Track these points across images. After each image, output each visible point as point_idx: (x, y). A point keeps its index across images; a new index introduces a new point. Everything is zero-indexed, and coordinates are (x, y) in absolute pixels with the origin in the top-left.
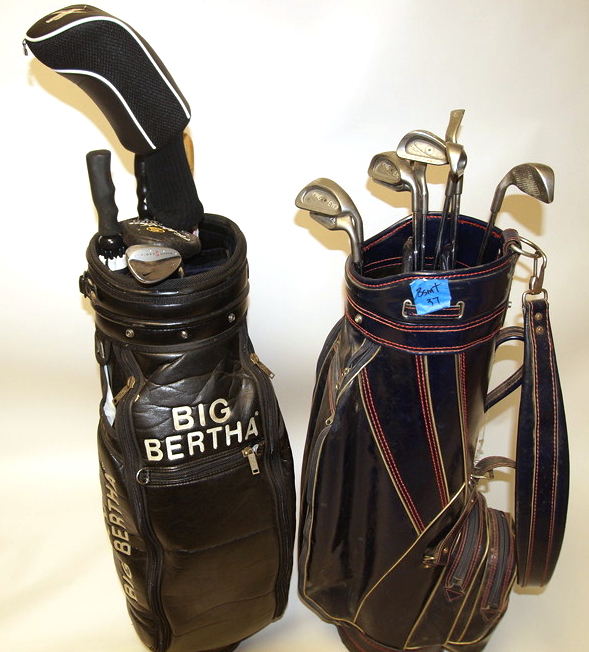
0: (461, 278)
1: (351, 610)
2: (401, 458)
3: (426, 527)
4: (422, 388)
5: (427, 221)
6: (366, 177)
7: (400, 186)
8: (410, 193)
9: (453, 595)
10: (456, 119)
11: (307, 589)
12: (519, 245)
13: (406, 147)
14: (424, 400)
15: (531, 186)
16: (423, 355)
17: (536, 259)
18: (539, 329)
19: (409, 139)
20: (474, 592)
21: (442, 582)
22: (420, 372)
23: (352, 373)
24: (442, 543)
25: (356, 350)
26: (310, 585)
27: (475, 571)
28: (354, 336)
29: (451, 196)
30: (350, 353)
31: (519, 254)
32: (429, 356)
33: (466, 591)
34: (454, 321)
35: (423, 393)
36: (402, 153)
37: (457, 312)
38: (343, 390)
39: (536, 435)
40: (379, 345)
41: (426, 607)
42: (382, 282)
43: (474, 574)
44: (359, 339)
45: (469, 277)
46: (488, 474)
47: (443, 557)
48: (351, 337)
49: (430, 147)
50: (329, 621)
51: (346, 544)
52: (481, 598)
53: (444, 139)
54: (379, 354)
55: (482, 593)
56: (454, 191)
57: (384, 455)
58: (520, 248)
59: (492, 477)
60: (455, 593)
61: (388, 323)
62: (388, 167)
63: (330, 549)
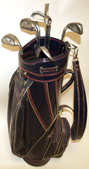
0: (57, 59)
1: (27, 153)
2: (40, 112)
3: (48, 128)
4: (46, 92)
5: (40, 39)
6: (19, 26)
7: (32, 29)
8: (35, 32)
9: (55, 144)
10: (47, 7)
11: (15, 151)
12: (70, 46)
13: (33, 17)
14: (47, 95)
15: (75, 29)
16: (46, 83)
17: (75, 50)
18: (77, 69)
19: (34, 14)
20: (60, 142)
21: (52, 141)
22: (46, 88)
23: (25, 90)
24: (52, 131)
25: (25, 83)
26: (16, 149)
27: (60, 136)
28: (24, 78)
29: (48, 32)
30: (23, 84)
31: (70, 49)
32: (48, 83)
33: (58, 142)
34: (55, 72)
35: (46, 93)
36: (32, 19)
37: (56, 69)
38: (23, 96)
39: (79, 99)
40: (32, 81)
41: (48, 148)
42: (33, 62)
43: (60, 137)
44: (26, 79)
45: (59, 58)
46: (61, 110)
47: (53, 135)
48: (23, 79)
49: (40, 17)
50: (21, 157)
51: (25, 136)
52: (62, 143)
53: (44, 14)
54: (33, 83)
55: (62, 142)
56: (48, 30)
57: (36, 112)
58: (70, 47)
59: (63, 111)
60: (56, 144)
61: (35, 74)
62: (26, 23)
63: (21, 140)
